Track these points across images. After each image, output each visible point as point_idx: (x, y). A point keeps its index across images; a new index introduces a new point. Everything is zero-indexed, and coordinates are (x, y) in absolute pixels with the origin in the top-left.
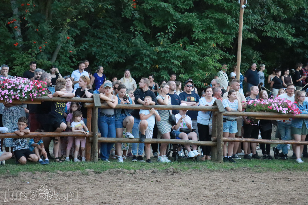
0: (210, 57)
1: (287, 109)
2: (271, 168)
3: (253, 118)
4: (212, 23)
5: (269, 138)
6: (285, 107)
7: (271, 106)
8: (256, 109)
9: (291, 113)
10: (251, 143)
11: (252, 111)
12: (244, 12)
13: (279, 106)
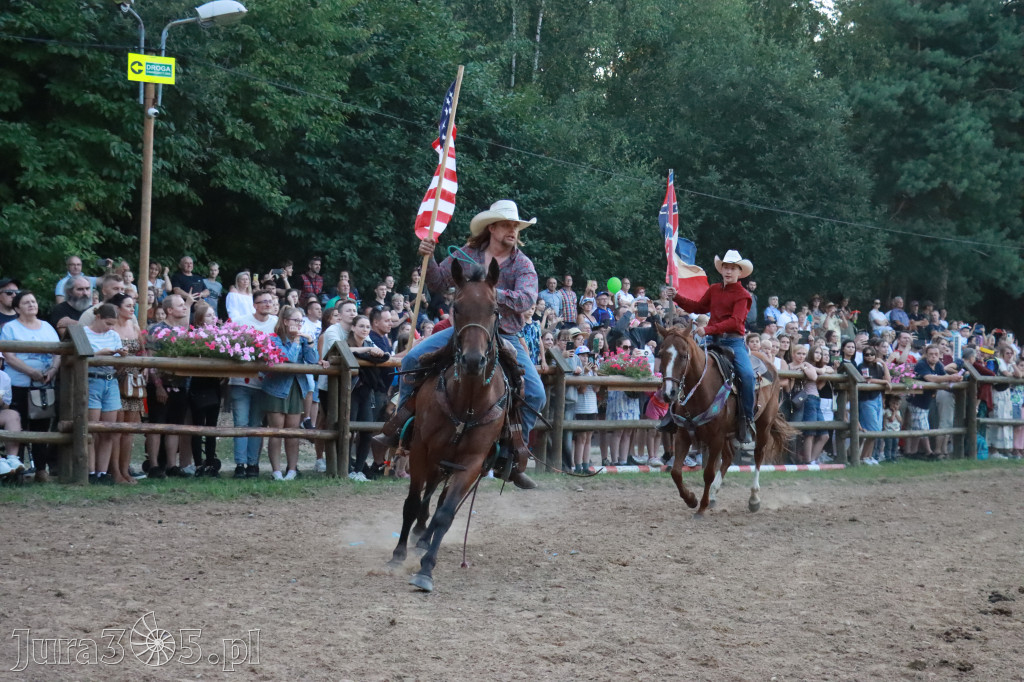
0: (71, 236)
1: (252, 350)
2: (212, 494)
3: (170, 373)
4: (72, 149)
5: (213, 422)
6: (249, 345)
7: (213, 342)
8: (175, 351)
9: (263, 360)
10: (164, 435)
11: (166, 356)
12: (156, 127)
13: (233, 344)
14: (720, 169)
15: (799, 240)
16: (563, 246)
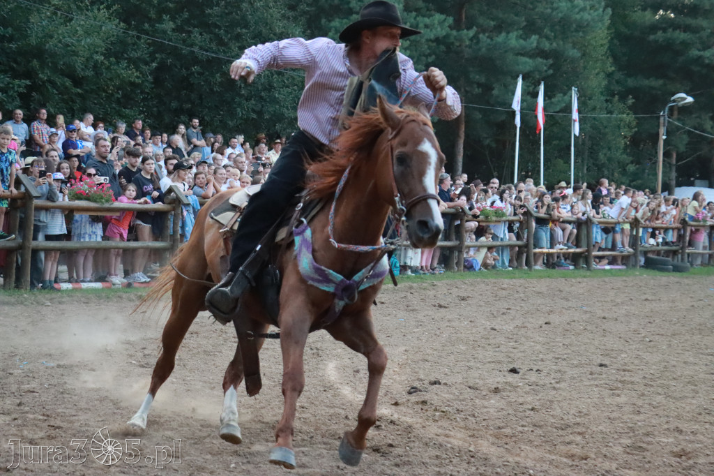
14: (173, 19)
15: (243, 85)
16: (28, 82)
